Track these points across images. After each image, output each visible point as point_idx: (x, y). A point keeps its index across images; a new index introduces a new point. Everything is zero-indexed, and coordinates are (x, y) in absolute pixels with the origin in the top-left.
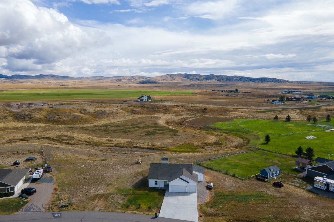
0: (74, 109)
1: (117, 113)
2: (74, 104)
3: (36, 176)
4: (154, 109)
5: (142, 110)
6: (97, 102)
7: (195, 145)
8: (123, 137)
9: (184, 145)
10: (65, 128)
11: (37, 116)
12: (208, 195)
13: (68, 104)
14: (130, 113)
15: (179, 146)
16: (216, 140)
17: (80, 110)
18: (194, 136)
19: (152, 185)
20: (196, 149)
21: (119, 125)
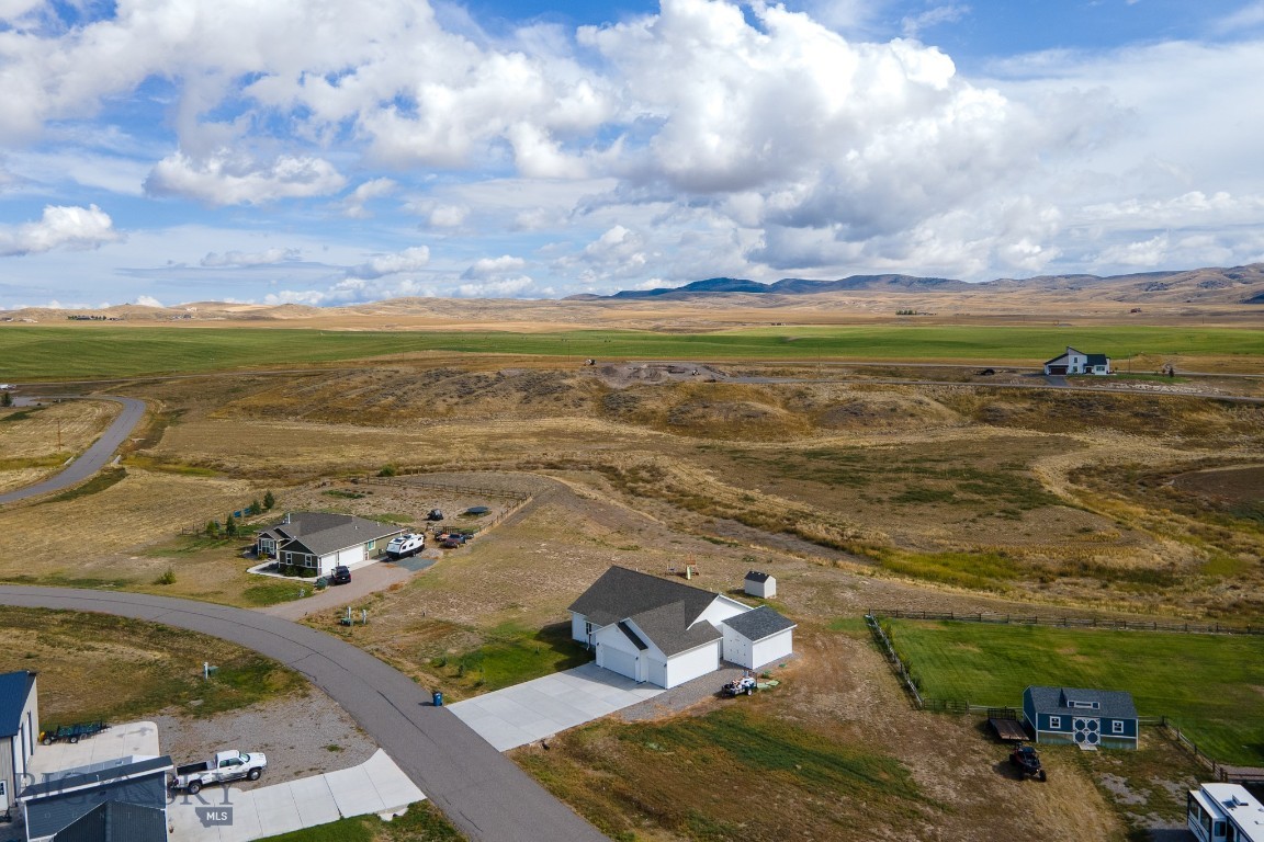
1: (912, 415)
3: (393, 547)
4: (1087, 411)
5: (1031, 410)
6: (875, 372)
7: (1019, 565)
8: (801, 496)
9: (976, 555)
10: (689, 446)
11: (651, 405)
12: (685, 707)
13: (777, 374)
14: (968, 419)
15: (945, 555)
16: (1172, 564)
17: (789, 395)
18: (1086, 530)
19: (579, 633)
20: (1004, 576)
21: (870, 456)
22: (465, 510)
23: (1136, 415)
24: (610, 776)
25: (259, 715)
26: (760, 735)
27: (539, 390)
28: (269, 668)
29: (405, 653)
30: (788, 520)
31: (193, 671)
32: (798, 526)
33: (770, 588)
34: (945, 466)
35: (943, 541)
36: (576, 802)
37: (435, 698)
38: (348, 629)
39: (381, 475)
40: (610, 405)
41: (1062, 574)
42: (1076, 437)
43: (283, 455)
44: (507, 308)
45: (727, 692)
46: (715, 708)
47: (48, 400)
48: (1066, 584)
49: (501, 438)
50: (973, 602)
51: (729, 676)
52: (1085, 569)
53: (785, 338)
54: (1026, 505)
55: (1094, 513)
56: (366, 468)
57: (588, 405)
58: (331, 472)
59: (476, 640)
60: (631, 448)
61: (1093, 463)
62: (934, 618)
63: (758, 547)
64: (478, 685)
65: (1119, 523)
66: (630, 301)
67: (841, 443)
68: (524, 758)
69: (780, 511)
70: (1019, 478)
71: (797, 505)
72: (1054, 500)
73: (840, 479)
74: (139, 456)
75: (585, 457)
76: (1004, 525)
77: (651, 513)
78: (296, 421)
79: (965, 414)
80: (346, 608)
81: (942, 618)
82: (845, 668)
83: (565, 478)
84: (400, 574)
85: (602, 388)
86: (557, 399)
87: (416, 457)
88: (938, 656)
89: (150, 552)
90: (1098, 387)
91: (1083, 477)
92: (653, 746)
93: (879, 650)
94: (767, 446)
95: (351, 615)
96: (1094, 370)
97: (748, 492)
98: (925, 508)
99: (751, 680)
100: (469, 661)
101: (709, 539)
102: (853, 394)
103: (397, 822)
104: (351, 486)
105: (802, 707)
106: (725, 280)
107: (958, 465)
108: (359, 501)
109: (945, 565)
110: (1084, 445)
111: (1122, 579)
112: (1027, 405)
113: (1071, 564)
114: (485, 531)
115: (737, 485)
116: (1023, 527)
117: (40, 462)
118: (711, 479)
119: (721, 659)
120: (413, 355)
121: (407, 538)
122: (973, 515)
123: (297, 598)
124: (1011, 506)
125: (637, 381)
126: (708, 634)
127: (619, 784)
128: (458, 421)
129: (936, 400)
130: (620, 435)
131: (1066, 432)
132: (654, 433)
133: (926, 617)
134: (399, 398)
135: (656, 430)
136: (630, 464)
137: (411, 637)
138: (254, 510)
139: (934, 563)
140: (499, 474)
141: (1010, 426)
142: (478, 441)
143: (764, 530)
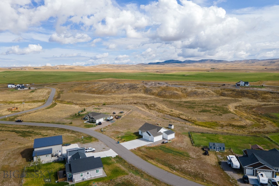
0: (180, 88)
1: (207, 94)
2: (184, 85)
3: (108, 119)
4: (243, 94)
5: (231, 93)
6: (201, 85)
7: (219, 124)
8: (182, 110)
9: (212, 122)
10: (162, 100)
11: (154, 91)
12: (157, 145)
13: (180, 85)
14: (218, 95)
15: (206, 122)
16: (247, 124)
17: (182, 89)
18: (233, 118)
19: (140, 133)
20: (215, 126)
21: (197, 102)
22: (120, 112)
23: (253, 95)
24: (145, 153)
25: (92, 144)
26: (168, 149)
27: (132, 88)
28: (92, 137)
29: (112, 136)
30: (179, 115)
31: (80, 137)
32: (180, 116)
33: (173, 127)
34: (211, 105)
35: (206, 120)
36: (140, 156)
37: (118, 142)
38: (102, 132)
39: (103, 105)
40: (147, 91)
41: (226, 126)
42: (240, 99)
43: (84, 100)
44: (125, 67)
45: (163, 143)
46: (161, 145)
47: (37, 88)
48: (226, 128)
49: (125, 97)
50: (208, 130)
51: (164, 140)
52: (230, 125)
53: (185, 75)
54: (224, 113)
55: (236, 115)
56: (100, 103)
57: (142, 91)
58: (94, 104)
59: (123, 134)
60: (150, 100)
61: (241, 105)
62: (200, 133)
63: (172, 120)
64: (124, 141)
65: (240, 117)
66: (152, 65)
67: (192, 100)
68: (132, 151)
69: (177, 113)
70: (225, 108)
71: (181, 112)
72: (230, 112)
73: (190, 107)
74: (58, 100)
75: (141, 102)
76: (218, 117)
77: (153, 113)
78: (85, 93)
79: (218, 94)
80: (102, 129)
81: (201, 133)
82: (183, 140)
83: (137, 106)
84: (109, 123)
85: (145, 87)
86: (136, 90)
87: (109, 101)
88: (199, 139)
89: (67, 118)
90: (246, 89)
91: (238, 108)
92: (151, 150)
93: (189, 137)
94: (177, 100)
95: (102, 130)
96: (246, 85)
97: (172, 110)
98: (205, 113)
99: (167, 141)
100: (122, 137)
101: (164, 118)
102: (195, 89)
103: (114, 158)
104: (98, 107)
105: (175, 145)
106: (173, 60)
107: (214, 105)
108: (100, 110)
109: (205, 124)
110: (241, 101)
111: (237, 127)
112: (231, 92)
113: (228, 124)
114: (123, 116)
115: (170, 108)
116: (222, 117)
117: (40, 101)
118: (165, 107)
119: (163, 138)
120: (107, 79)
121: (111, 117)
122: (213, 115)
123: (93, 127)
124: (221, 113)
125: (152, 86)
126: (161, 134)
127: (146, 154)
128: (117, 94)
129: (212, 91)
130: (148, 97)
131: (238, 98)
132: (155, 97)
133: (199, 132)
134: (105, 89)
135: (155, 96)
136: (150, 103)
137: (113, 134)
138: (82, 111)
139: (203, 123)
140: (125, 105)
141: (226, 97)
142: (121, 98)
143: (174, 117)
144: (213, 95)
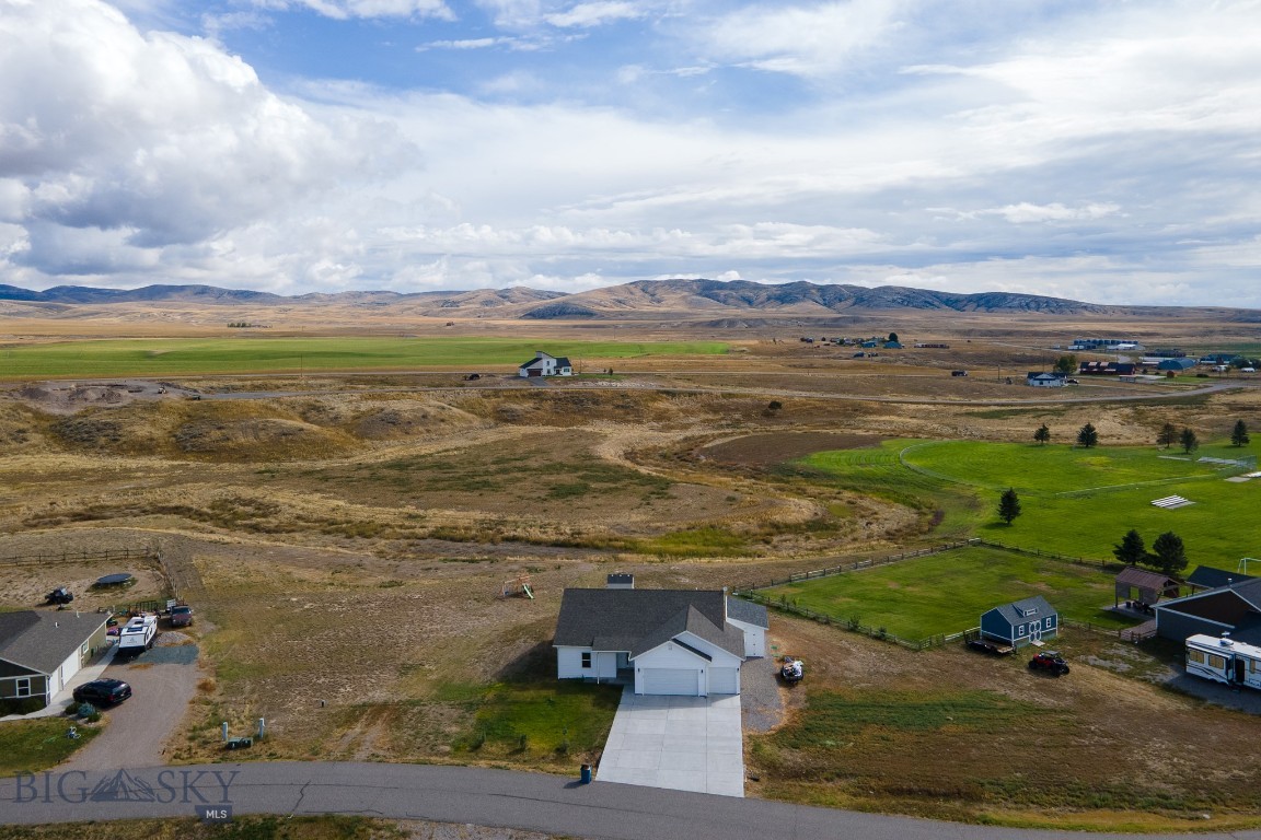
0: (281, 404)
2: (278, 387)
4: (581, 407)
5: (538, 409)
6: (366, 381)
7: (733, 533)
10: (244, 473)
12: (782, 704)
14: (491, 421)
15: (674, 536)
17: (300, 409)
18: (732, 499)
19: (570, 670)
21: (450, 461)
23: (617, 407)
24: (855, 780)
36: (895, 809)
46: (803, 697)
52: (777, 528)
54: (656, 485)
57: (36, 437)
68: (772, 795)
79: (484, 416)
90: (566, 387)
92: (829, 743)
102: (371, 404)
112: (531, 405)
129: (450, 405)
139: (676, 543)
141: (529, 424)
144: (471, 422)
